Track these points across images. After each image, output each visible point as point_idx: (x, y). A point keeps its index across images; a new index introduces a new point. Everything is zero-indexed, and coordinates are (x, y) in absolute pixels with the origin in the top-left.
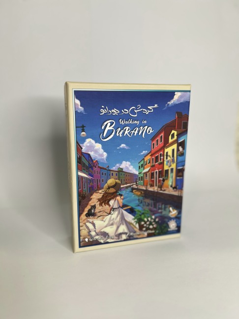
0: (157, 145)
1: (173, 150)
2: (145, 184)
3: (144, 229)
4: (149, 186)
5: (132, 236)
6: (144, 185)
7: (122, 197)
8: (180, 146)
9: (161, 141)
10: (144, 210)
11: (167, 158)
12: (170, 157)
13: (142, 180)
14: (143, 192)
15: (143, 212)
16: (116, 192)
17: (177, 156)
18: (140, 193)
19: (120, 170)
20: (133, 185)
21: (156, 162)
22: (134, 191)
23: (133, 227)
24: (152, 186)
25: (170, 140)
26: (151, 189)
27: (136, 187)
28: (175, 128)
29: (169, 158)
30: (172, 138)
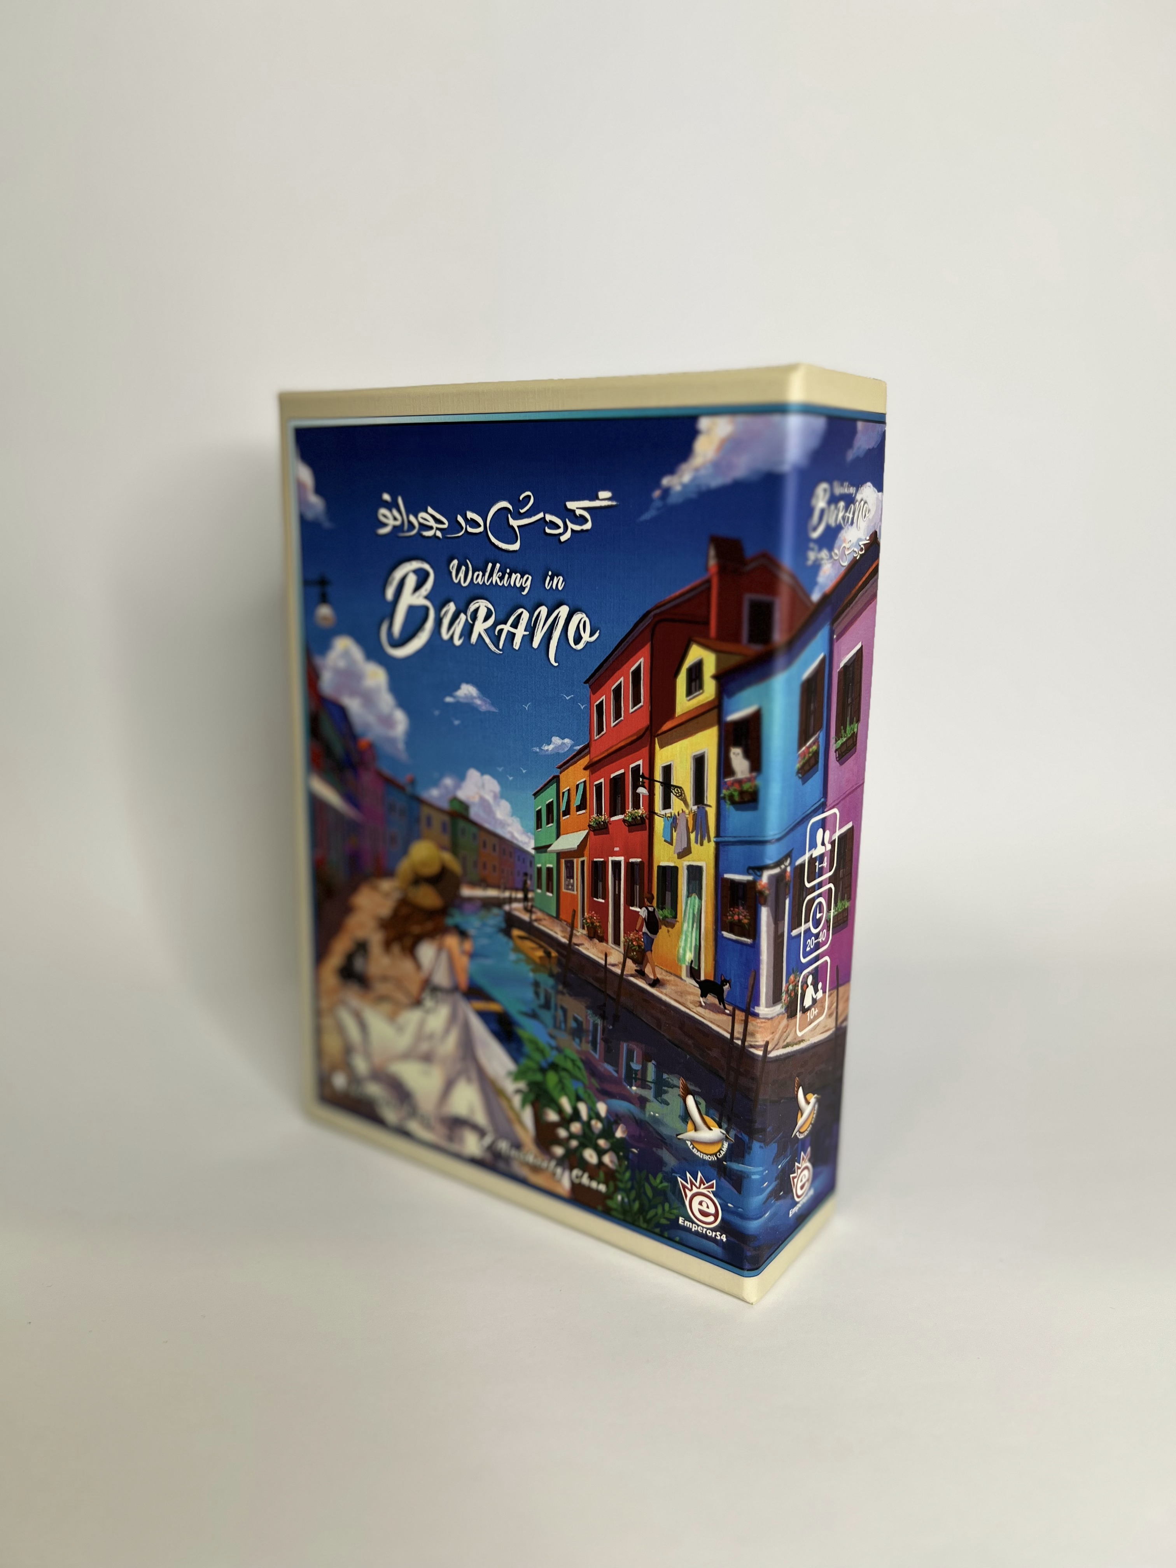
0: (618, 715)
1: (699, 762)
2: (565, 915)
3: (559, 1151)
4: (581, 932)
5: (507, 1159)
6: (558, 917)
7: (468, 946)
8: (736, 744)
9: (636, 701)
10: (559, 1050)
11: (667, 804)
12: (681, 796)
13: (549, 889)
14: (554, 954)
15: (553, 1056)
16: (443, 912)
17: (719, 799)
18: (540, 953)
19: (457, 807)
20: (510, 900)
21: (613, 813)
22: (516, 932)
23: (511, 1115)
24: (596, 934)
25: (684, 704)
26: (591, 950)
27: (526, 917)
28: (706, 636)
29: (677, 805)
30: (689, 692)
